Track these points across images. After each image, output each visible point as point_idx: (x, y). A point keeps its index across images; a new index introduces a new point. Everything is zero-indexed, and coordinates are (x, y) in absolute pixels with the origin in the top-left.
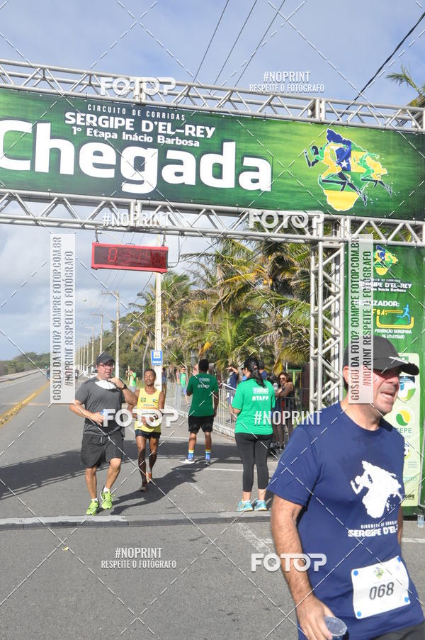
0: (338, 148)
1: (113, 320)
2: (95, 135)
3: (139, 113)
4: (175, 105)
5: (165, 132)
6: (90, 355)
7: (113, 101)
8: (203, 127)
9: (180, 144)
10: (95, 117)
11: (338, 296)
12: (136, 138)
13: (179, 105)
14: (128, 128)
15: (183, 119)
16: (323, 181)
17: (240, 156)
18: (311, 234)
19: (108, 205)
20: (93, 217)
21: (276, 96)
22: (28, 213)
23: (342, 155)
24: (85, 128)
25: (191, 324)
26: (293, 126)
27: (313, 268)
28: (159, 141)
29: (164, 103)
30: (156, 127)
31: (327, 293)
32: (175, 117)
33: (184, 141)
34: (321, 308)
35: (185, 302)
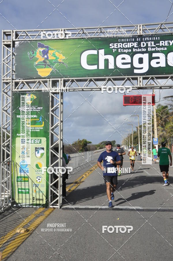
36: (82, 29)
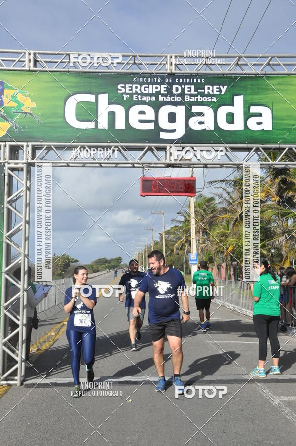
36: (67, 55)
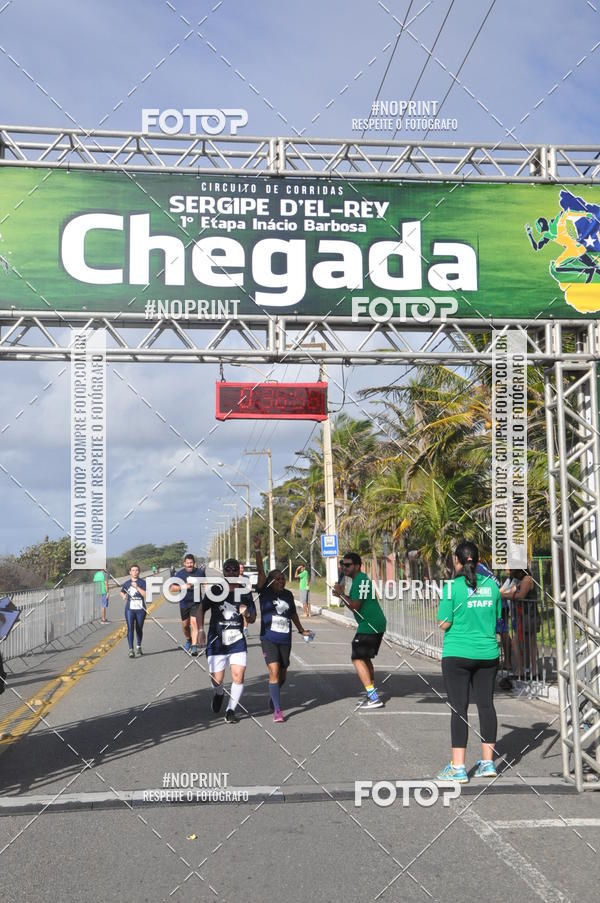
0: (579, 218)
1: (263, 492)
2: (214, 226)
3: (276, 189)
4: (327, 173)
5: (314, 215)
6: (233, 545)
7: (237, 175)
8: (371, 203)
9: (338, 230)
10: (212, 200)
11: (589, 443)
12: (273, 226)
13: (333, 173)
14: (260, 212)
15: (341, 193)
16: (558, 270)
17: (428, 242)
18: (543, 351)
19: (235, 325)
20: (216, 344)
21: (480, 148)
22: (121, 345)
23: (586, 229)
24: (198, 217)
25: (379, 494)
26: (507, 191)
27: (548, 402)
28: (306, 229)
29: (312, 172)
30: (301, 209)
31: (572, 440)
32: (329, 190)
33: (343, 225)
34: (564, 462)
35: (369, 460)
